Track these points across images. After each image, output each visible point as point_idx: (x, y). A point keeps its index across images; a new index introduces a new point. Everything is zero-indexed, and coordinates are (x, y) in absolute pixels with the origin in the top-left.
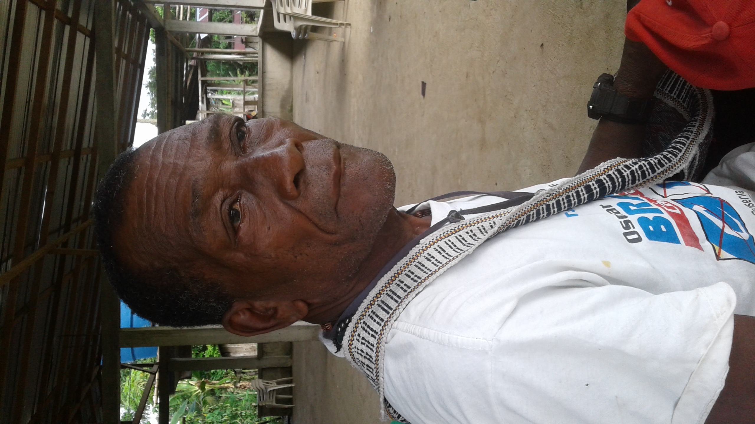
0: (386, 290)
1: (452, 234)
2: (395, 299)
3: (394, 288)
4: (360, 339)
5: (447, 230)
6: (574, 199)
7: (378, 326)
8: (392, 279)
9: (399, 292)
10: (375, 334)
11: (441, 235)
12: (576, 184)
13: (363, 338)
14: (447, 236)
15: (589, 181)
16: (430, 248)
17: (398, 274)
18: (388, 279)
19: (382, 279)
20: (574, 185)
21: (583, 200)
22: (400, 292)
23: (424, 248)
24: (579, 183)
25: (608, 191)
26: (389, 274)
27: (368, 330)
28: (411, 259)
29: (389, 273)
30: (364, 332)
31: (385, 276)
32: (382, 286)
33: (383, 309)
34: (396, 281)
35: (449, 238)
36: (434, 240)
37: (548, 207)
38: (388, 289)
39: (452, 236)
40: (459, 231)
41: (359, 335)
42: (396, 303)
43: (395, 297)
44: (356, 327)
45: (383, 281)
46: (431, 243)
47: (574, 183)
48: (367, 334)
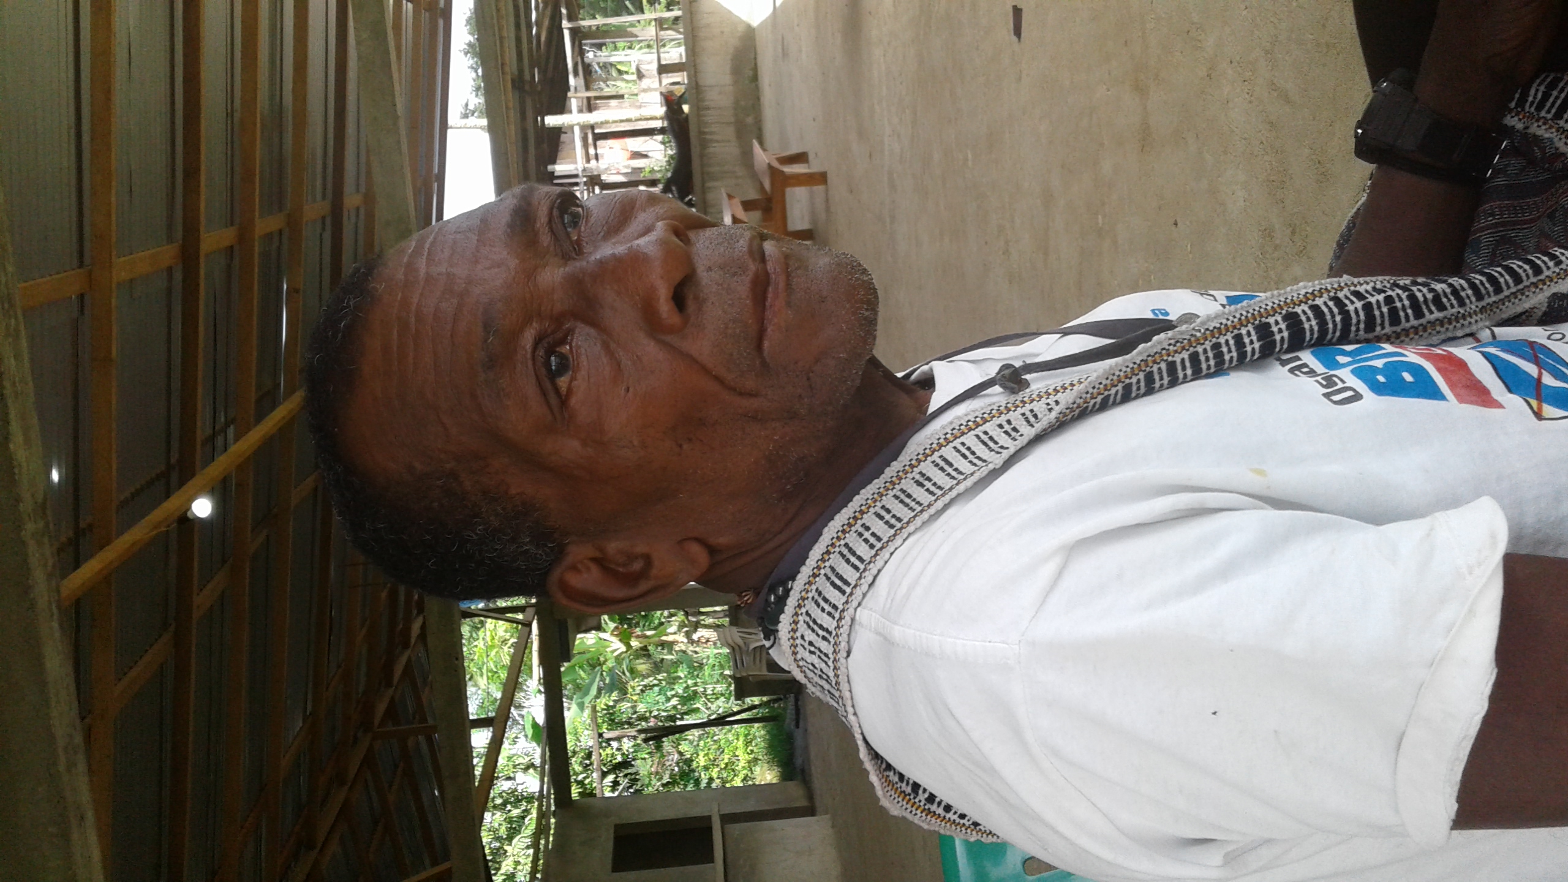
0: (838, 544)
1: (970, 429)
2: (853, 564)
3: (851, 540)
4: (806, 645)
5: (959, 423)
6: (1230, 351)
7: (831, 619)
8: (849, 523)
9: (861, 549)
10: (827, 635)
11: (947, 433)
12: (1236, 320)
13: (811, 643)
14: (959, 435)
15: (1270, 315)
16: (924, 461)
17: (862, 512)
18: (842, 524)
19: (831, 524)
20: (1233, 322)
21: (1249, 354)
22: (863, 550)
23: (913, 462)
24: (1243, 318)
25: (1308, 338)
26: (845, 513)
27: (816, 628)
28: (887, 484)
29: (844, 510)
30: (810, 632)
31: (837, 517)
32: (831, 537)
33: (833, 584)
34: (857, 526)
35: (962, 439)
36: (934, 446)
37: (1172, 367)
38: (842, 542)
39: (969, 434)
40: (984, 423)
41: (802, 637)
42: (855, 571)
43: (853, 559)
44: (796, 623)
45: (832, 528)
46: (928, 451)
47: (1231, 318)
48: (814, 635)
